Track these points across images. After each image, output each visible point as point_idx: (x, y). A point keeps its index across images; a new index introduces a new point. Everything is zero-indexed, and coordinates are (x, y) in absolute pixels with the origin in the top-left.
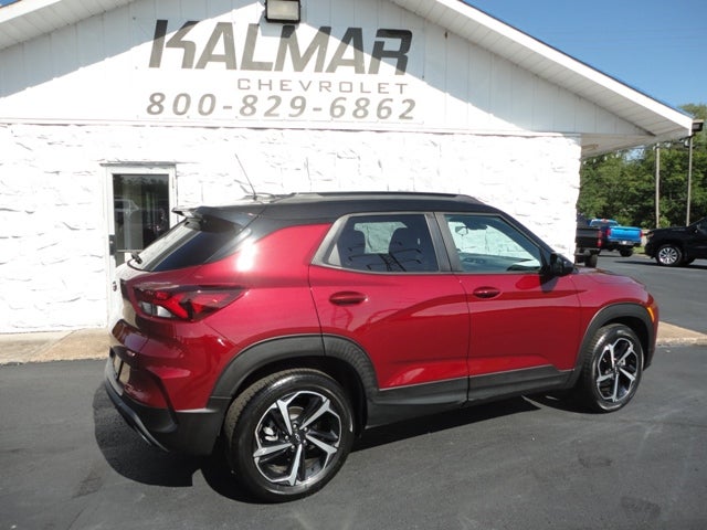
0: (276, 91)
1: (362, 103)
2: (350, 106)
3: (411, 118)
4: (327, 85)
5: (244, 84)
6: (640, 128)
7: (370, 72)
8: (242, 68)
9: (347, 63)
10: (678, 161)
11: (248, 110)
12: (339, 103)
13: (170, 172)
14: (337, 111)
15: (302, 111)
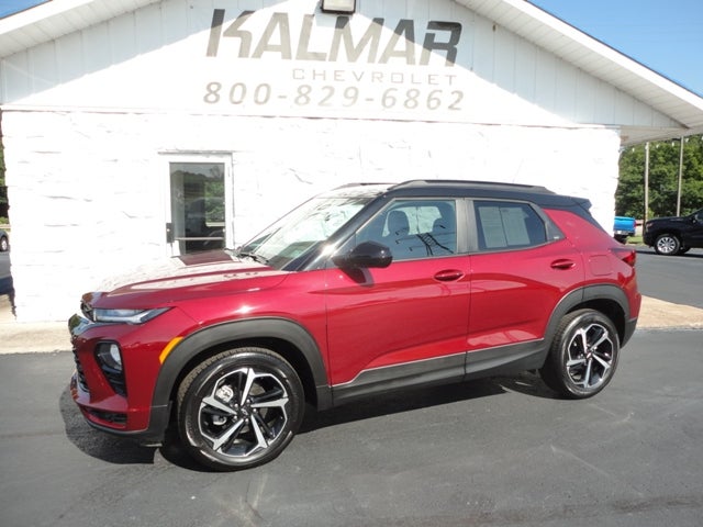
0: (330, 81)
1: (413, 94)
2: (401, 97)
3: (459, 109)
4: (379, 75)
5: (299, 74)
6: (675, 121)
7: (421, 64)
8: (297, 59)
9: (399, 54)
10: (661, 153)
11: (303, 100)
12: (390, 94)
13: (225, 160)
14: (389, 101)
15: (354, 102)
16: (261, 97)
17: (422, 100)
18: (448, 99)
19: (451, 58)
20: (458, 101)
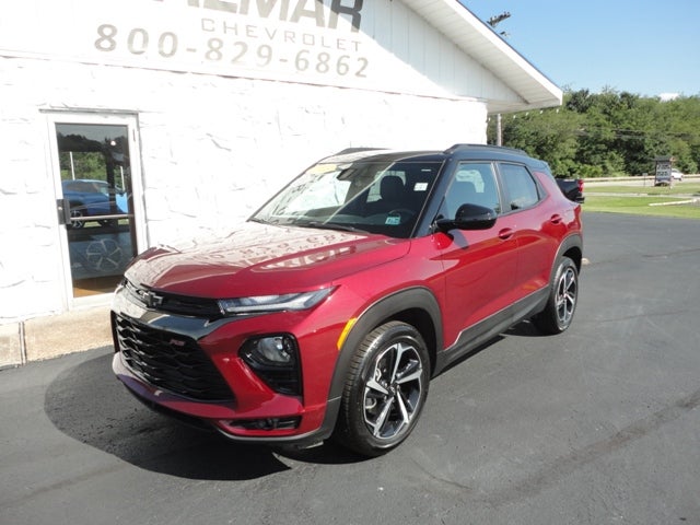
0: (242, 37)
1: (324, 58)
2: (314, 61)
3: (364, 76)
4: (291, 35)
5: (208, 25)
7: (330, 27)
8: (205, 7)
9: (309, 14)
11: (214, 55)
12: (303, 56)
13: (130, 121)
14: (302, 64)
15: (268, 62)
16: (167, 49)
17: (332, 64)
18: (355, 66)
19: (356, 23)
20: (363, 68)
